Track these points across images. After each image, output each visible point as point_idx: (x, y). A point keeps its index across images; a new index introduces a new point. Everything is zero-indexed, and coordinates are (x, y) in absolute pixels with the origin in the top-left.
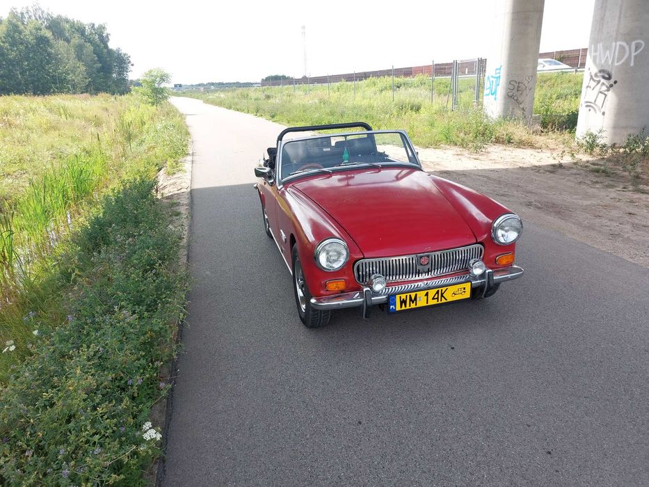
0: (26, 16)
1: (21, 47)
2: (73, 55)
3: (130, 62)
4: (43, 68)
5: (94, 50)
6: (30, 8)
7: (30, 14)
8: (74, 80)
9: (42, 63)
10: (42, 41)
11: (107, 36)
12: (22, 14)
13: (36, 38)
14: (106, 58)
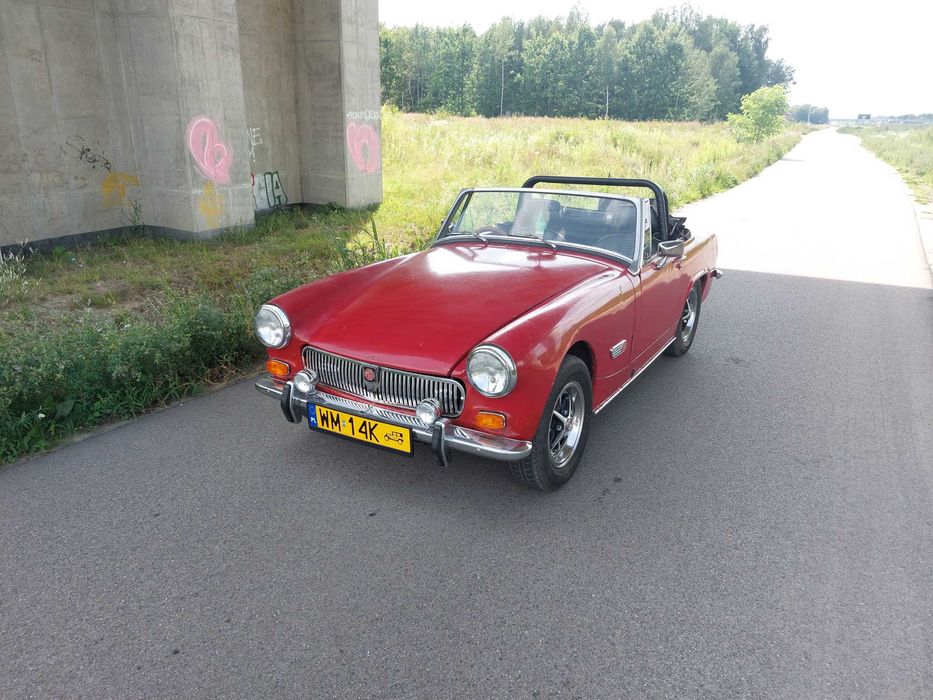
0: (671, 18)
1: (649, 59)
2: (707, 68)
3: (792, 79)
4: (666, 87)
5: (739, 62)
6: (678, 9)
7: (676, 15)
8: (696, 103)
9: (665, 80)
10: (676, 50)
11: (766, 42)
12: (667, 16)
13: (668, 48)
14: (754, 73)
